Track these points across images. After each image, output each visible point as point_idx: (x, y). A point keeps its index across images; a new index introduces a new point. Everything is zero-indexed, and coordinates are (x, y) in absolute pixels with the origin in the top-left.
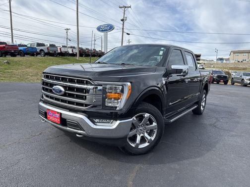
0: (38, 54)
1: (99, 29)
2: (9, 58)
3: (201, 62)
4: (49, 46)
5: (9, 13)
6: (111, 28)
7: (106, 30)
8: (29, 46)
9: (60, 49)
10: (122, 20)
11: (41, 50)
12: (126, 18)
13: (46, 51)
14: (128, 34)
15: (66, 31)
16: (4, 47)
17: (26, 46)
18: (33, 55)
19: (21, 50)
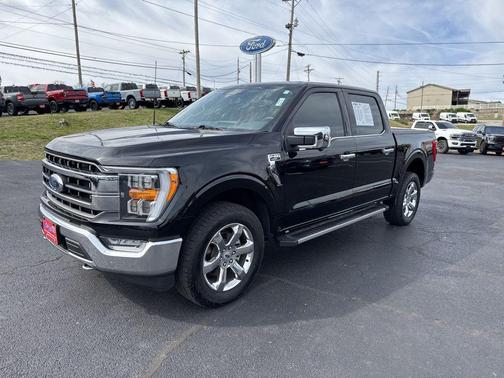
0: (124, 104)
1: (244, 48)
2: (73, 114)
3: (469, 106)
4: (144, 87)
5: (73, 27)
6: (269, 43)
7: (259, 49)
8: (108, 89)
9: (166, 92)
10: (289, 27)
11: (130, 97)
12: (296, 21)
13: (138, 98)
14: (301, 55)
15: (182, 55)
16: (62, 94)
17: (102, 90)
18: (114, 107)
19: (92, 99)
